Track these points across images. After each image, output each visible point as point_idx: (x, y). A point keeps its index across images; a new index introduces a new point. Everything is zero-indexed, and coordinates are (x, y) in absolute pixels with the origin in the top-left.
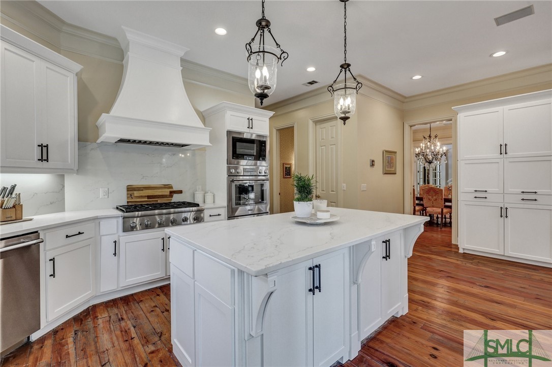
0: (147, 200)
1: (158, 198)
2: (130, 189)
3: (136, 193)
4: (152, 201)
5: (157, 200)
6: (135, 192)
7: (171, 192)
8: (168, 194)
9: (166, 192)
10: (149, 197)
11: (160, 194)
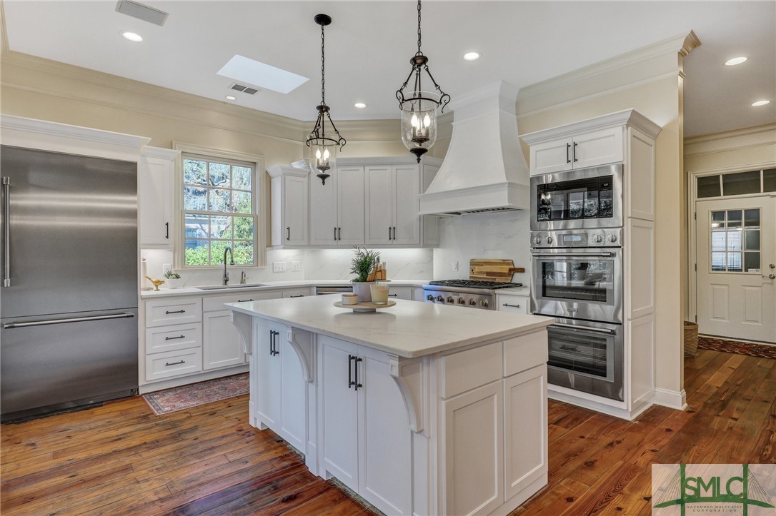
0: (485, 276)
1: (496, 276)
2: (474, 263)
3: (477, 269)
4: (490, 279)
5: (495, 279)
6: (476, 267)
7: (510, 270)
8: (506, 271)
9: (505, 269)
10: (488, 274)
11: (499, 271)
